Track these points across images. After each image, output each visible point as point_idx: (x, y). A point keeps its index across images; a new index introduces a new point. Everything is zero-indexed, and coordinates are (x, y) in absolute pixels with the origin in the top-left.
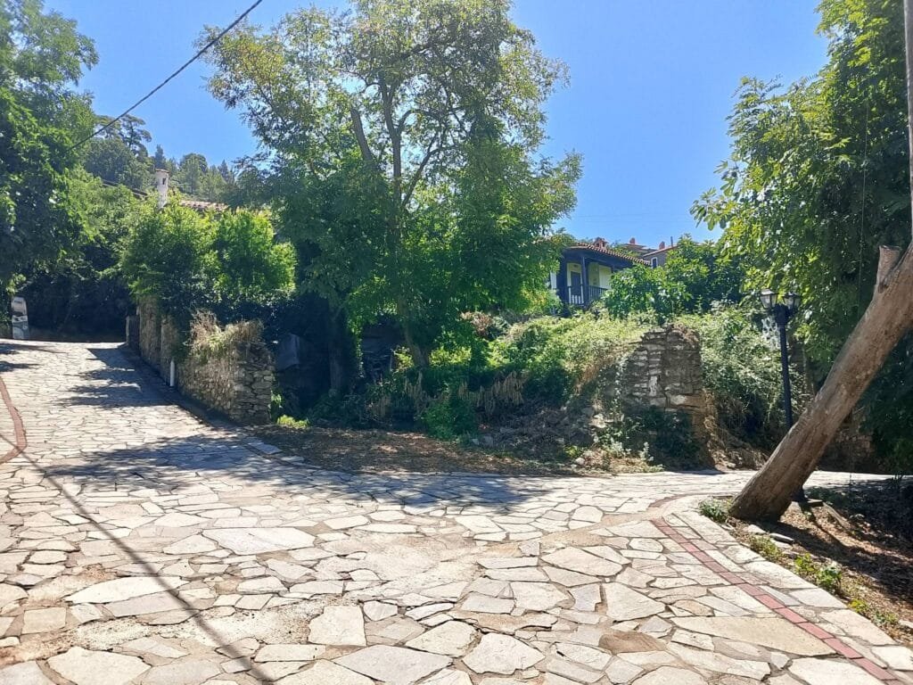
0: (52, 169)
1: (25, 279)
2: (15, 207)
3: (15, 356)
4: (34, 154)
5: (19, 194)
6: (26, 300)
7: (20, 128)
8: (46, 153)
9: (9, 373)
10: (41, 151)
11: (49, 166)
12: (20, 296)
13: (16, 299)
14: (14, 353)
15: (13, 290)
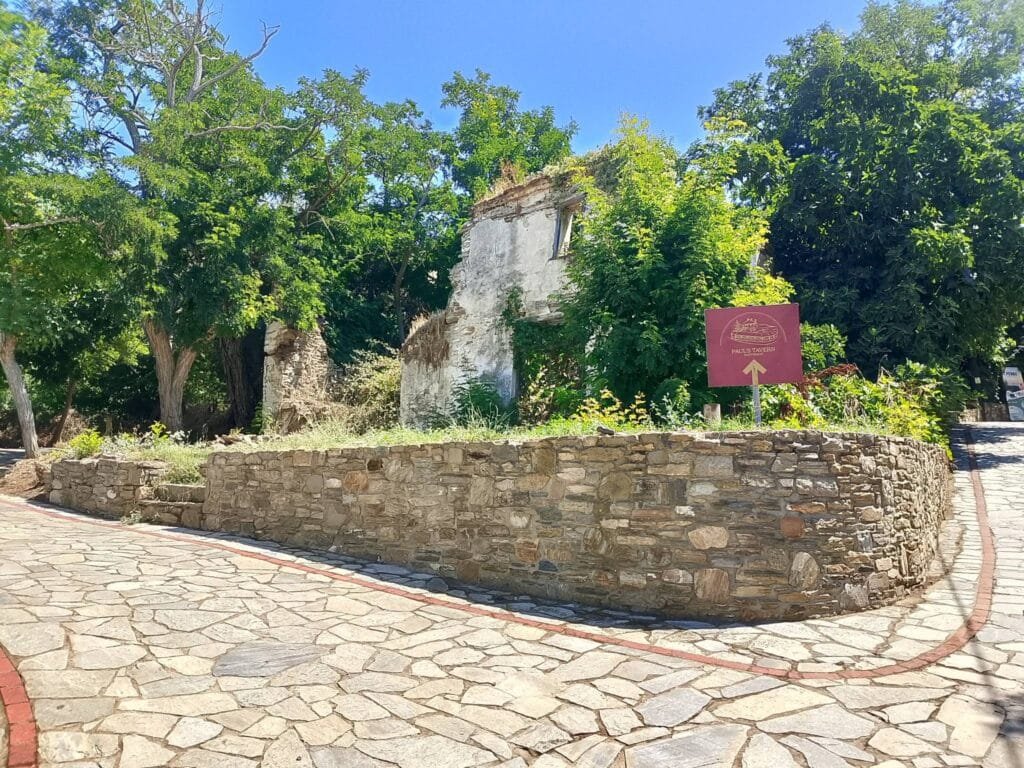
0: (1017, 180)
1: (1014, 343)
2: (970, 243)
3: (1004, 445)
4: (989, 168)
5: (977, 227)
6: (1020, 369)
7: (968, 143)
8: (1007, 161)
9: (993, 470)
10: (997, 161)
11: (1012, 177)
12: (1012, 366)
13: (1007, 370)
14: (1004, 441)
15: (1003, 360)
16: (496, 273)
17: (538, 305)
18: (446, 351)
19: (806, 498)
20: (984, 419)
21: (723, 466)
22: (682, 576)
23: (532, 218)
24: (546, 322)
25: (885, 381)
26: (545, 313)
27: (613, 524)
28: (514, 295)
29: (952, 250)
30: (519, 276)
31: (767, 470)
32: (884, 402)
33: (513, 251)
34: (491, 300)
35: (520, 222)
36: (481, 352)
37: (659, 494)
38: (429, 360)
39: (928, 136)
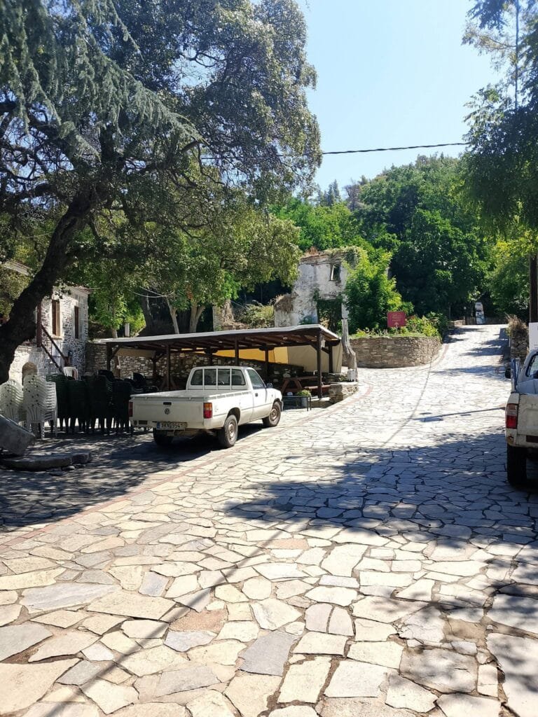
6: (482, 303)
10: (463, 247)
12: (479, 302)
13: (477, 303)
15: (475, 299)
16: (309, 283)
17: (325, 295)
18: (292, 308)
19: (406, 348)
20: (466, 324)
21: (393, 343)
22: (386, 361)
23: (321, 266)
24: (328, 301)
25: (424, 318)
26: (328, 298)
27: (373, 353)
28: (317, 291)
29: (446, 277)
30: (319, 285)
31: (399, 343)
32: (423, 325)
33: (315, 277)
34: (308, 292)
35: (317, 267)
36: (305, 309)
37: (382, 348)
38: (285, 310)
39: (442, 238)
